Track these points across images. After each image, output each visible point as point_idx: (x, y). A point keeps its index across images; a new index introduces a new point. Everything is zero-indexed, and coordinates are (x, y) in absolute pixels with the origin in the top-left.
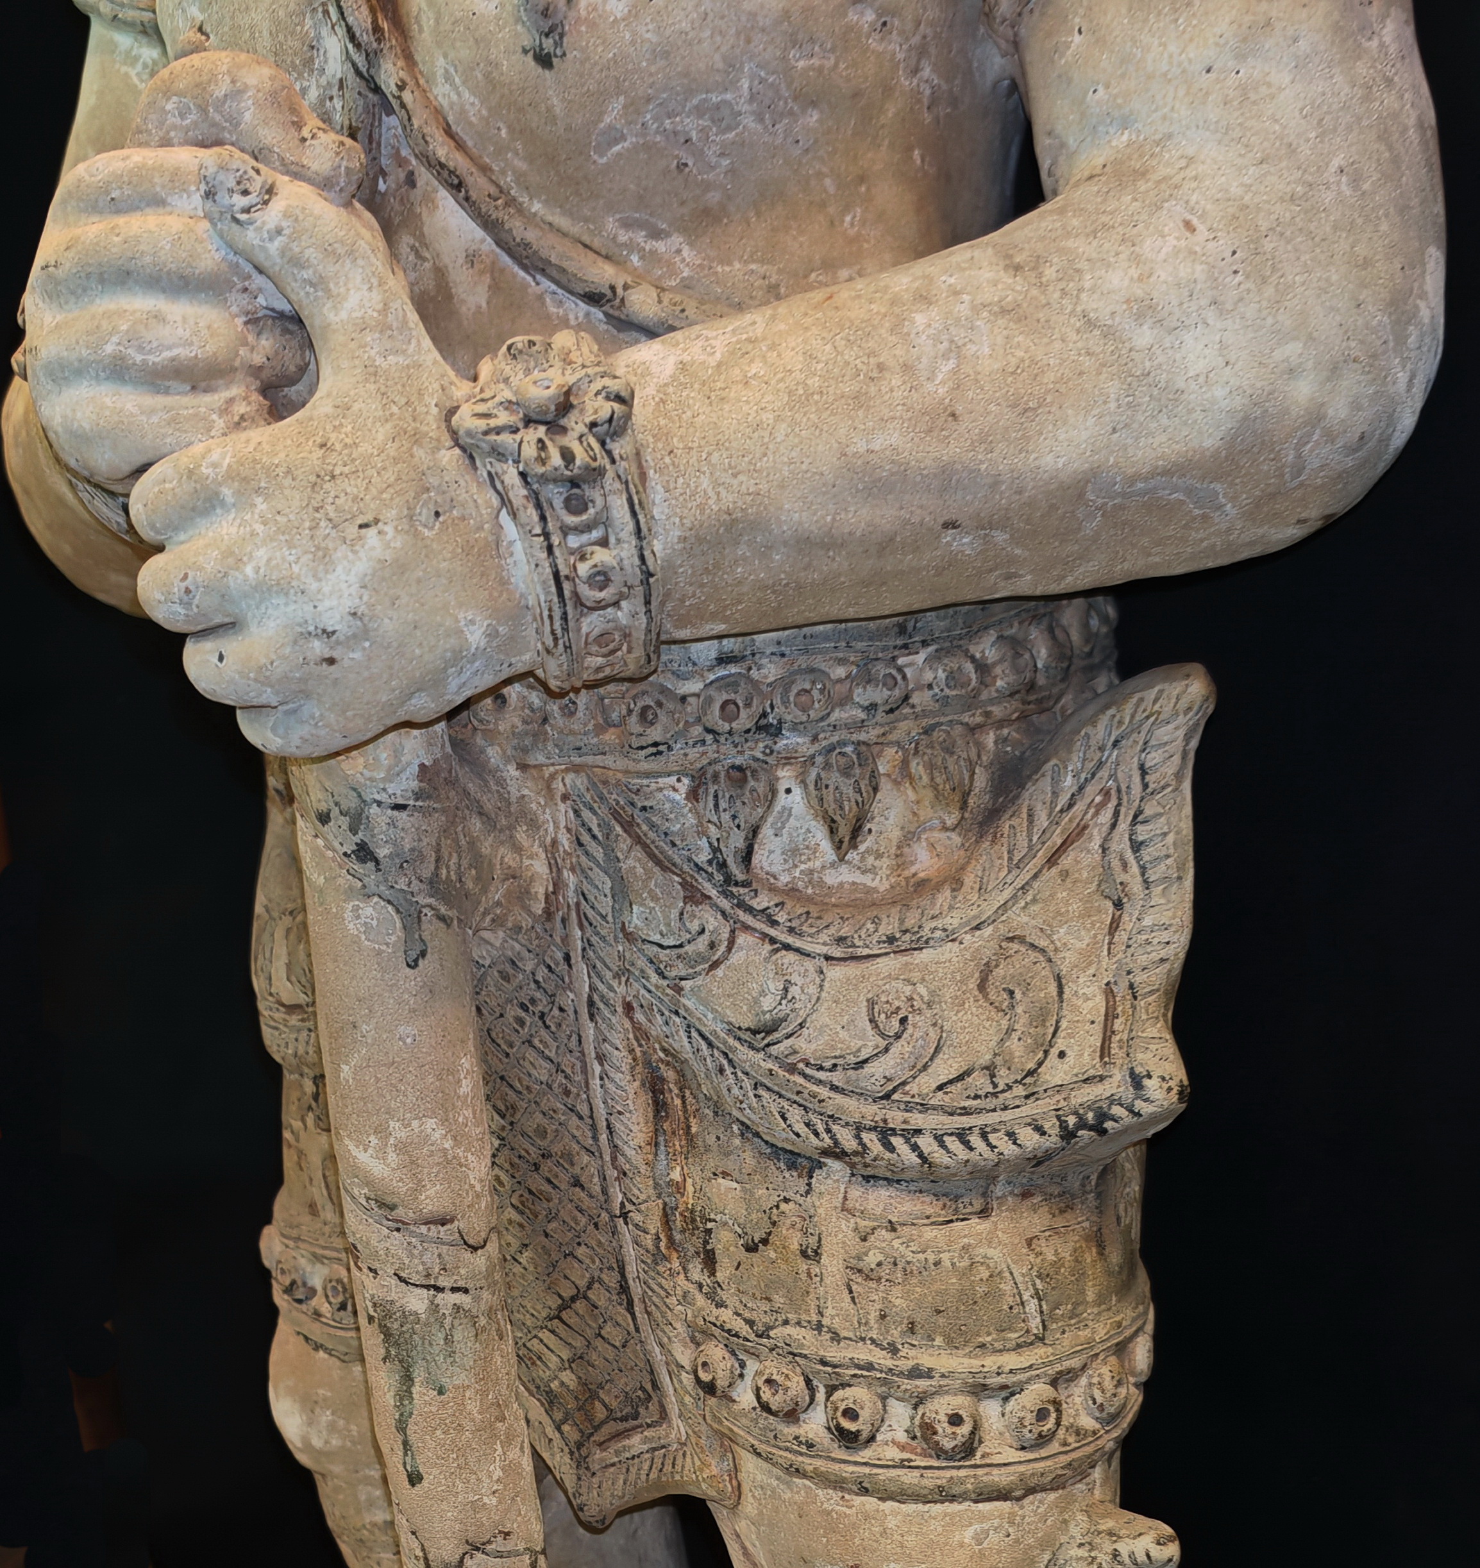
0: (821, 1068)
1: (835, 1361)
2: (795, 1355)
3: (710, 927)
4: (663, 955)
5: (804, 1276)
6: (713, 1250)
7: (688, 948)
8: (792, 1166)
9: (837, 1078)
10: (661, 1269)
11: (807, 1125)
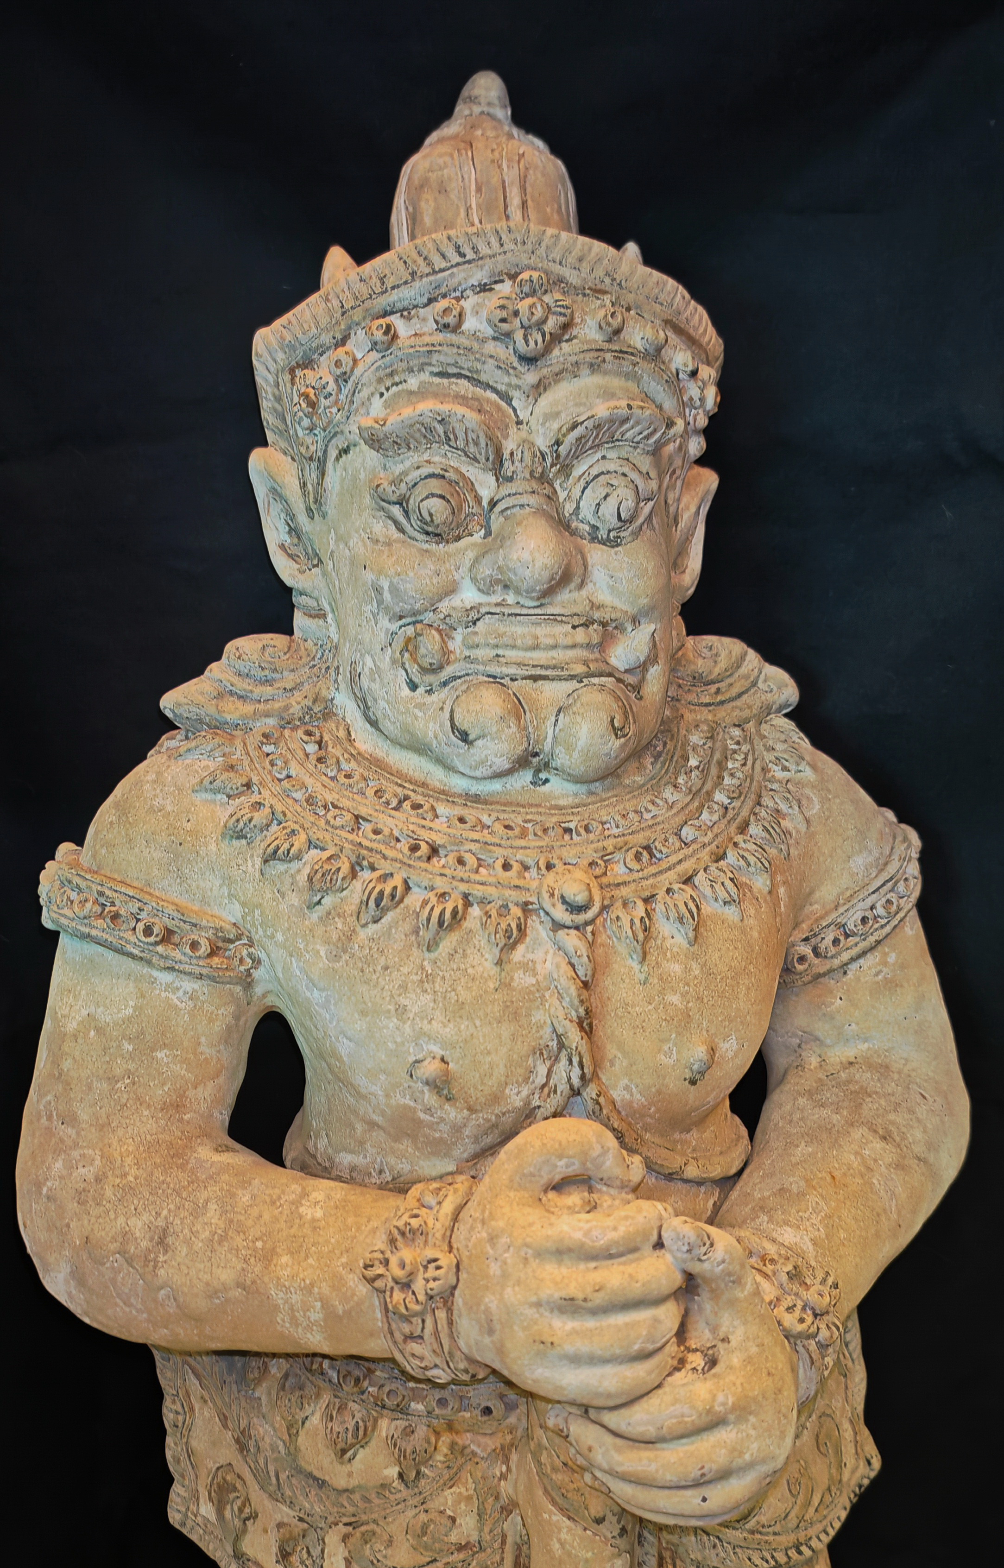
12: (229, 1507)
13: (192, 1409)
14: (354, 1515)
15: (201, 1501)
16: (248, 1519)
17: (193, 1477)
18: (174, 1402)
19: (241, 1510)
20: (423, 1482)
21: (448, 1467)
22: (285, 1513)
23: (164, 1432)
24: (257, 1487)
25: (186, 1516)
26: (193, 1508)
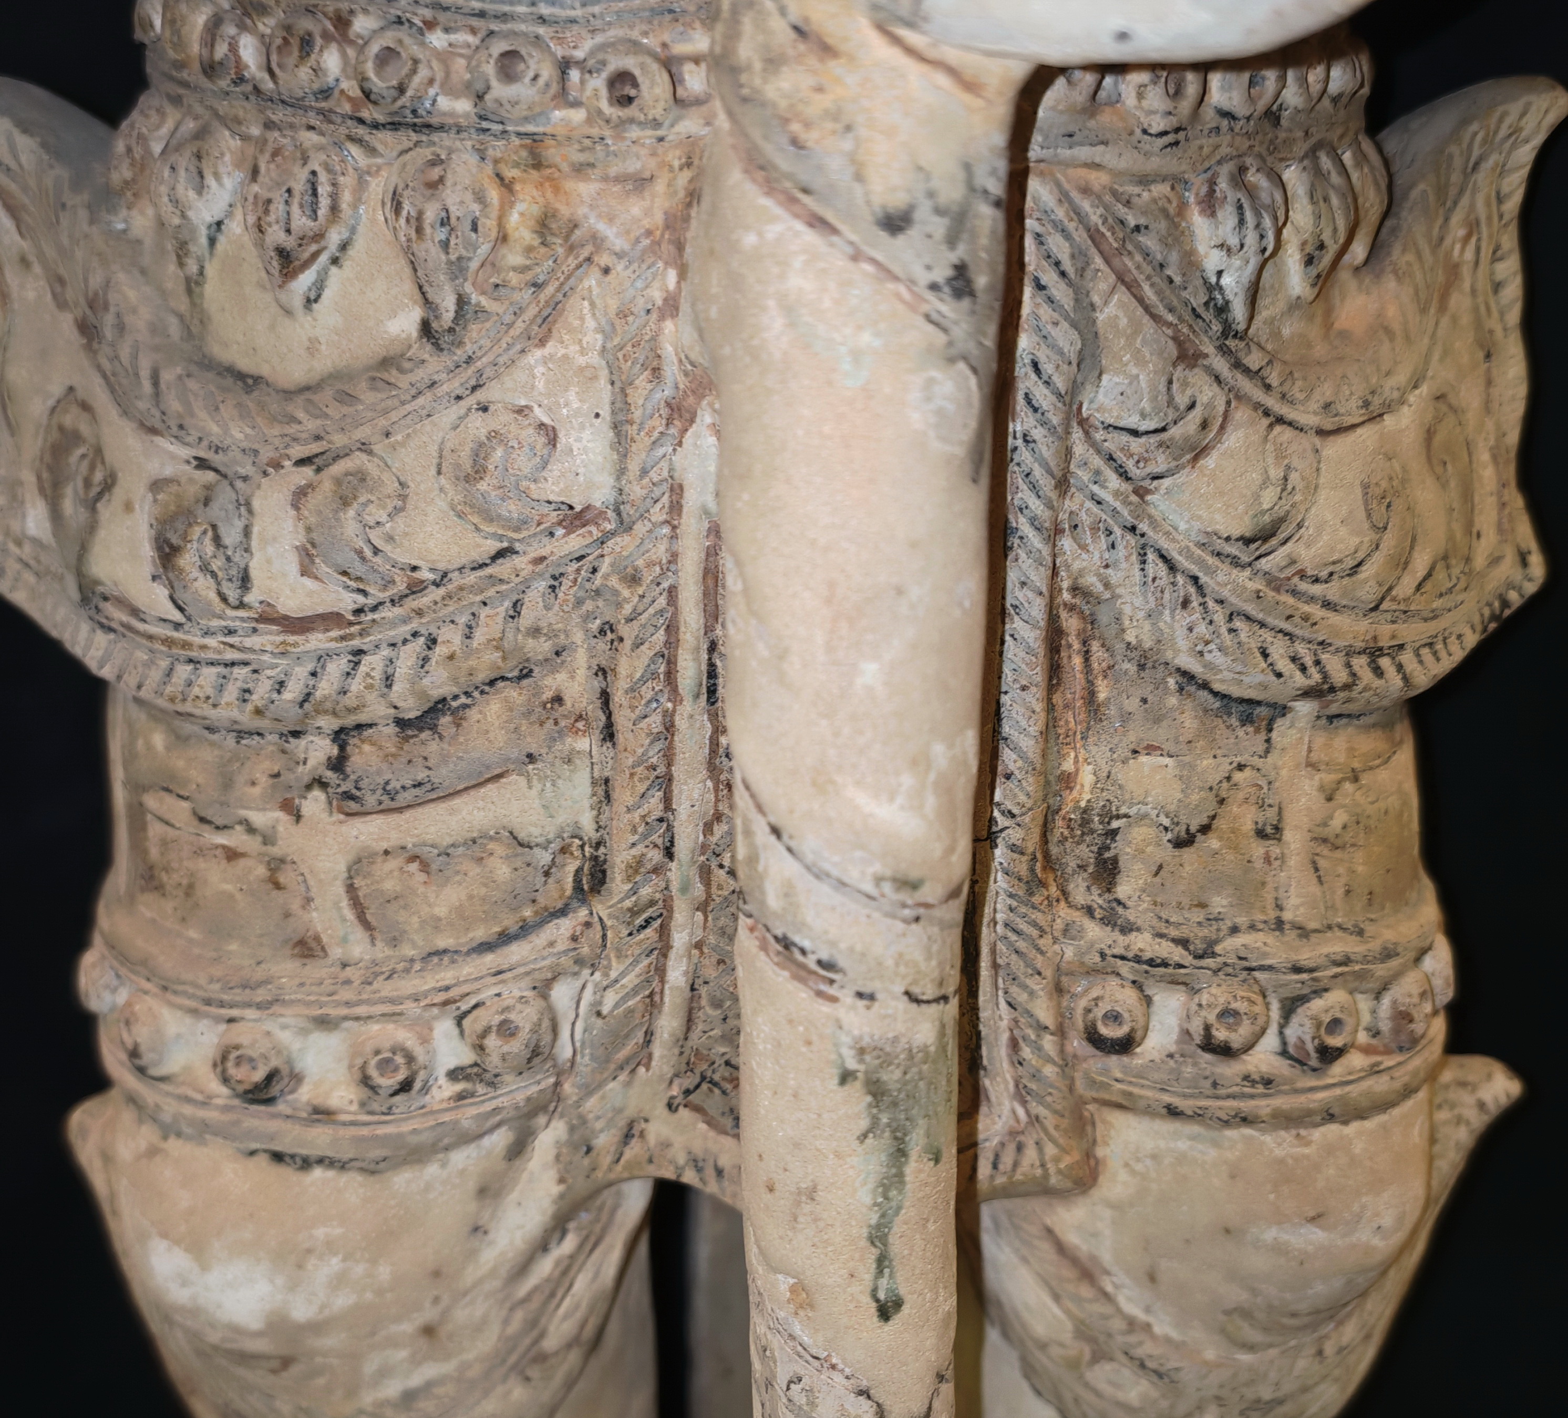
0: (1317, 580)
1: (1311, 964)
2: (1250, 969)
3: (1203, 399)
4: (1136, 445)
5: (1259, 864)
6: (1115, 860)
7: (1175, 432)
8: (1247, 720)
9: (1332, 591)
10: (1036, 899)
11: (1294, 659)
16: (99, 497)
19: (88, 483)
20: (475, 329)
21: (536, 285)
22: (170, 457)
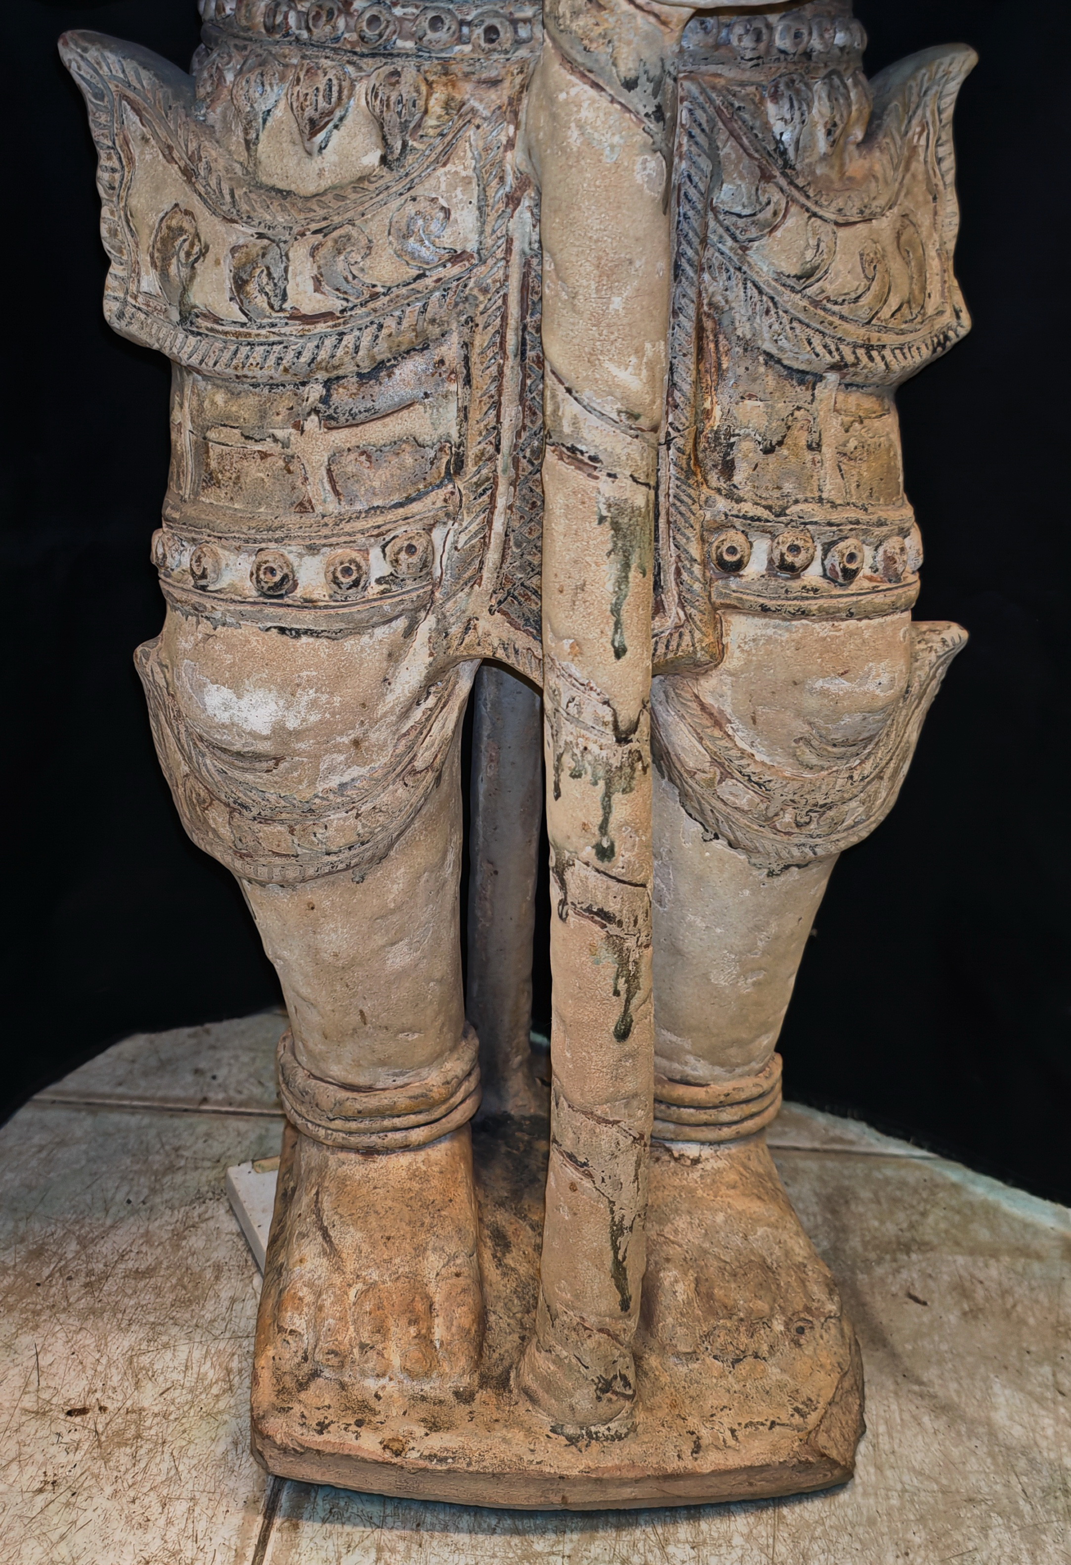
12: (174, 261)
13: (131, 160)
14: (325, 219)
15: (143, 269)
16: (196, 260)
17: (132, 244)
18: (109, 158)
19: (188, 254)
20: (410, 158)
21: (442, 135)
22: (242, 234)
23: (97, 203)
24: (207, 213)
25: (125, 302)
26: (133, 288)
